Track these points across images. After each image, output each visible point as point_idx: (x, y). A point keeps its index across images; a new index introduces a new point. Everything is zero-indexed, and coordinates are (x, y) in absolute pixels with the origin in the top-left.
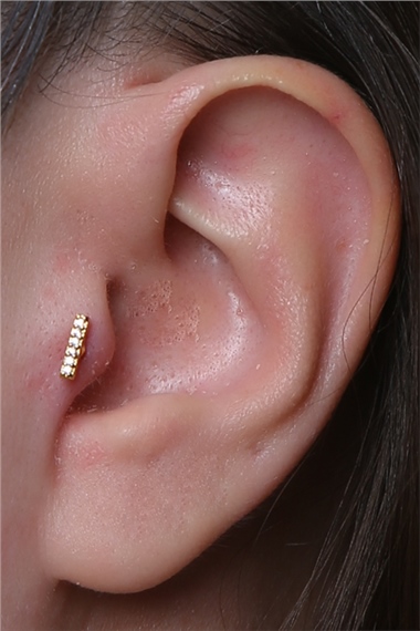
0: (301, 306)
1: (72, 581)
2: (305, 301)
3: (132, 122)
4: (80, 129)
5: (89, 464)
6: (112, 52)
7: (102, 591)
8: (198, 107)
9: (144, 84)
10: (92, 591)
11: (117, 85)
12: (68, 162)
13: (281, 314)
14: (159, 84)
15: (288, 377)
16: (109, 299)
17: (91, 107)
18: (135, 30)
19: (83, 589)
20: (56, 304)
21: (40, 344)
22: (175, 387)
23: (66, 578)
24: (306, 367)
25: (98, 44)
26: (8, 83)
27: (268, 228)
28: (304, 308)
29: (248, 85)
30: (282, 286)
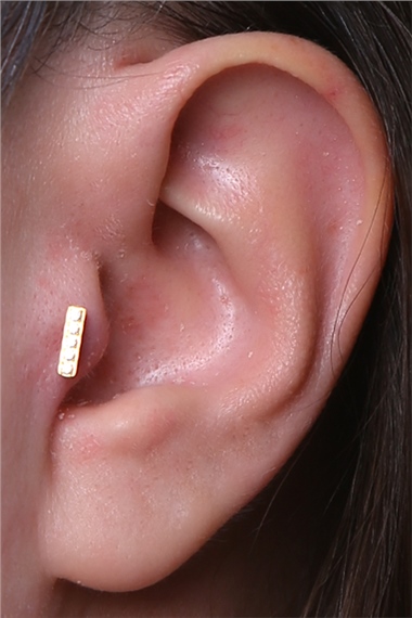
0: (297, 290)
1: (73, 579)
2: (301, 284)
3: (125, 104)
4: (73, 111)
5: (85, 458)
6: (102, 31)
7: (102, 590)
8: (195, 86)
9: (132, 64)
10: (91, 590)
11: (107, 64)
12: (61, 146)
13: (275, 299)
14: (150, 64)
15: (284, 364)
16: (101, 288)
17: (82, 88)
18: (125, 8)
19: (84, 588)
20: (52, 293)
21: (38, 334)
22: (160, 379)
23: (65, 577)
24: (303, 354)
25: (91, 22)
26: (8, 64)
27: (261, 210)
28: (300, 293)
29: (244, 62)
30: (275, 270)
